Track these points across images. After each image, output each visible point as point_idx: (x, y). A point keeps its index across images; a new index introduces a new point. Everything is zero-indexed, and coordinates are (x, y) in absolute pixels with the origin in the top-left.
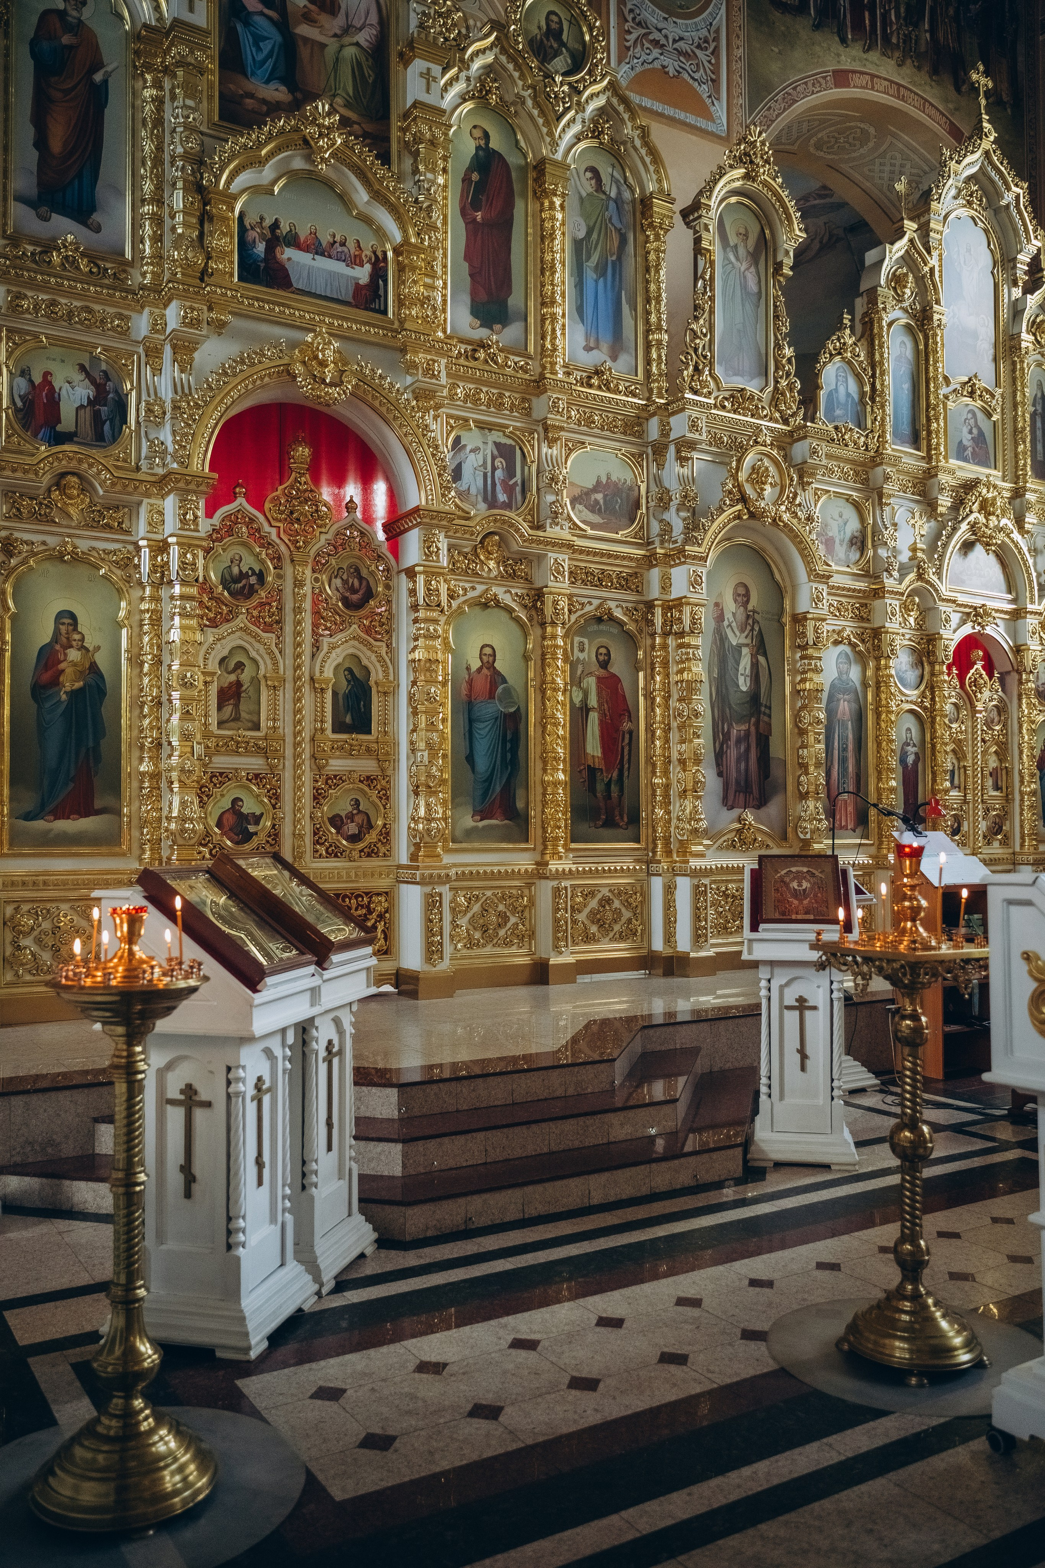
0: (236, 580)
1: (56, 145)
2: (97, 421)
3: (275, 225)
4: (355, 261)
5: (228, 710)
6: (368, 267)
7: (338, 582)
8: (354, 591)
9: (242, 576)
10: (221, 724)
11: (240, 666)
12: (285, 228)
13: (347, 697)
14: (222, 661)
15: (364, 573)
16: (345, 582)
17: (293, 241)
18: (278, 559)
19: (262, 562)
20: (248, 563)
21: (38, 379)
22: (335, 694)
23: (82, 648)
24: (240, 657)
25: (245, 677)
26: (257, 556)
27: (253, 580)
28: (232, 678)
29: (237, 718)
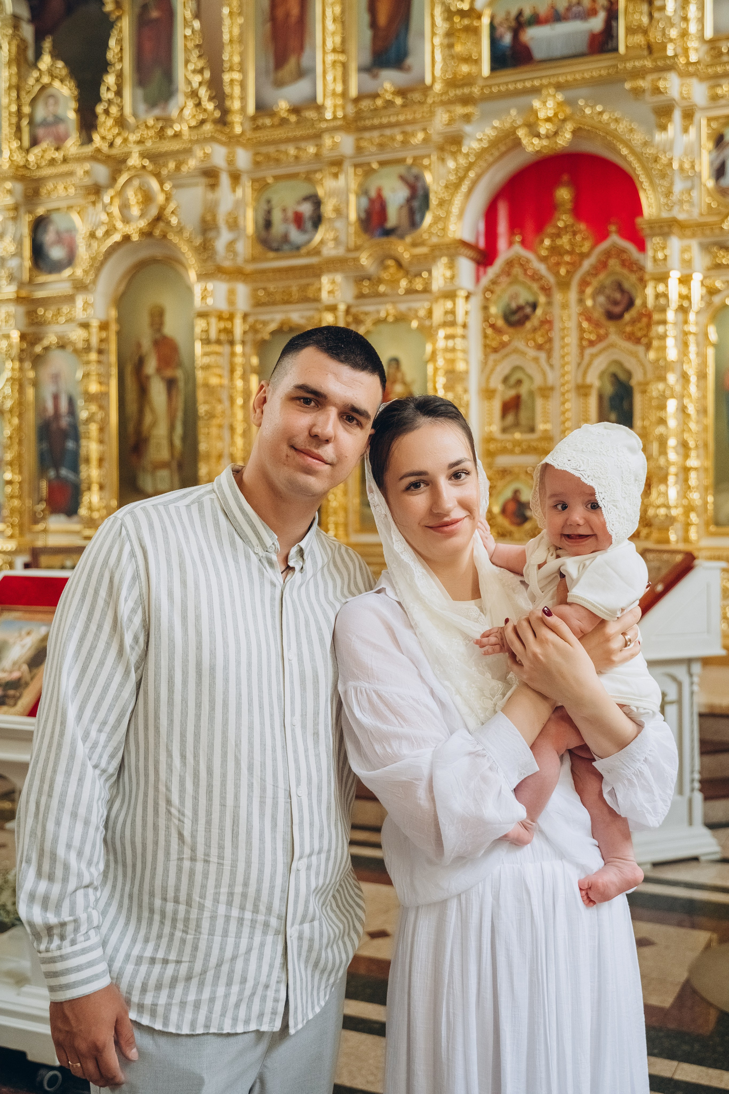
0: (514, 312)
1: (382, 19)
2: (412, 212)
3: (520, 14)
4: (593, 12)
5: (510, 418)
6: (602, 15)
7: (601, 299)
8: (615, 303)
9: (520, 308)
10: (504, 430)
11: (519, 382)
12: (527, 13)
13: (612, 399)
14: (506, 380)
15: (626, 285)
16: (608, 298)
17: (536, 20)
18: (546, 290)
19: (535, 294)
20: (524, 297)
21: (373, 194)
22: (601, 397)
23: (404, 383)
24: (518, 375)
25: (524, 390)
26: (529, 288)
27: (528, 310)
28: (512, 393)
29: (516, 425)
